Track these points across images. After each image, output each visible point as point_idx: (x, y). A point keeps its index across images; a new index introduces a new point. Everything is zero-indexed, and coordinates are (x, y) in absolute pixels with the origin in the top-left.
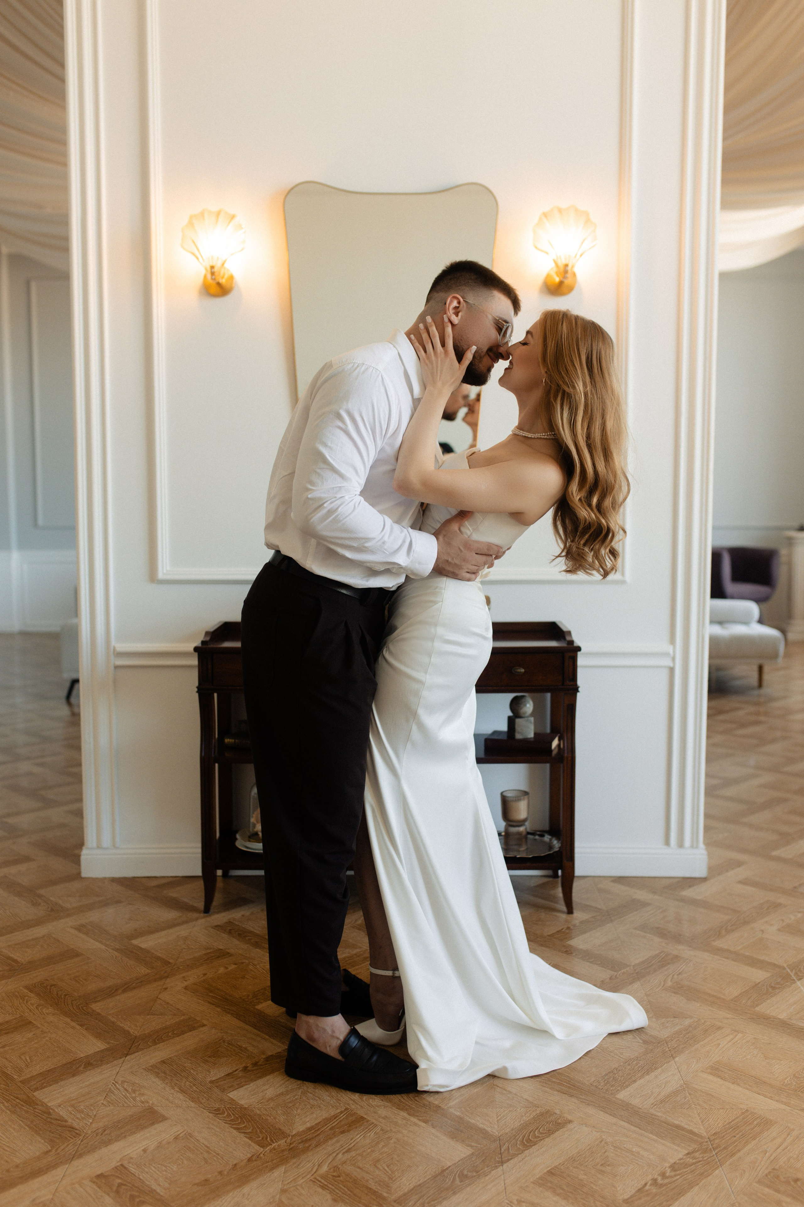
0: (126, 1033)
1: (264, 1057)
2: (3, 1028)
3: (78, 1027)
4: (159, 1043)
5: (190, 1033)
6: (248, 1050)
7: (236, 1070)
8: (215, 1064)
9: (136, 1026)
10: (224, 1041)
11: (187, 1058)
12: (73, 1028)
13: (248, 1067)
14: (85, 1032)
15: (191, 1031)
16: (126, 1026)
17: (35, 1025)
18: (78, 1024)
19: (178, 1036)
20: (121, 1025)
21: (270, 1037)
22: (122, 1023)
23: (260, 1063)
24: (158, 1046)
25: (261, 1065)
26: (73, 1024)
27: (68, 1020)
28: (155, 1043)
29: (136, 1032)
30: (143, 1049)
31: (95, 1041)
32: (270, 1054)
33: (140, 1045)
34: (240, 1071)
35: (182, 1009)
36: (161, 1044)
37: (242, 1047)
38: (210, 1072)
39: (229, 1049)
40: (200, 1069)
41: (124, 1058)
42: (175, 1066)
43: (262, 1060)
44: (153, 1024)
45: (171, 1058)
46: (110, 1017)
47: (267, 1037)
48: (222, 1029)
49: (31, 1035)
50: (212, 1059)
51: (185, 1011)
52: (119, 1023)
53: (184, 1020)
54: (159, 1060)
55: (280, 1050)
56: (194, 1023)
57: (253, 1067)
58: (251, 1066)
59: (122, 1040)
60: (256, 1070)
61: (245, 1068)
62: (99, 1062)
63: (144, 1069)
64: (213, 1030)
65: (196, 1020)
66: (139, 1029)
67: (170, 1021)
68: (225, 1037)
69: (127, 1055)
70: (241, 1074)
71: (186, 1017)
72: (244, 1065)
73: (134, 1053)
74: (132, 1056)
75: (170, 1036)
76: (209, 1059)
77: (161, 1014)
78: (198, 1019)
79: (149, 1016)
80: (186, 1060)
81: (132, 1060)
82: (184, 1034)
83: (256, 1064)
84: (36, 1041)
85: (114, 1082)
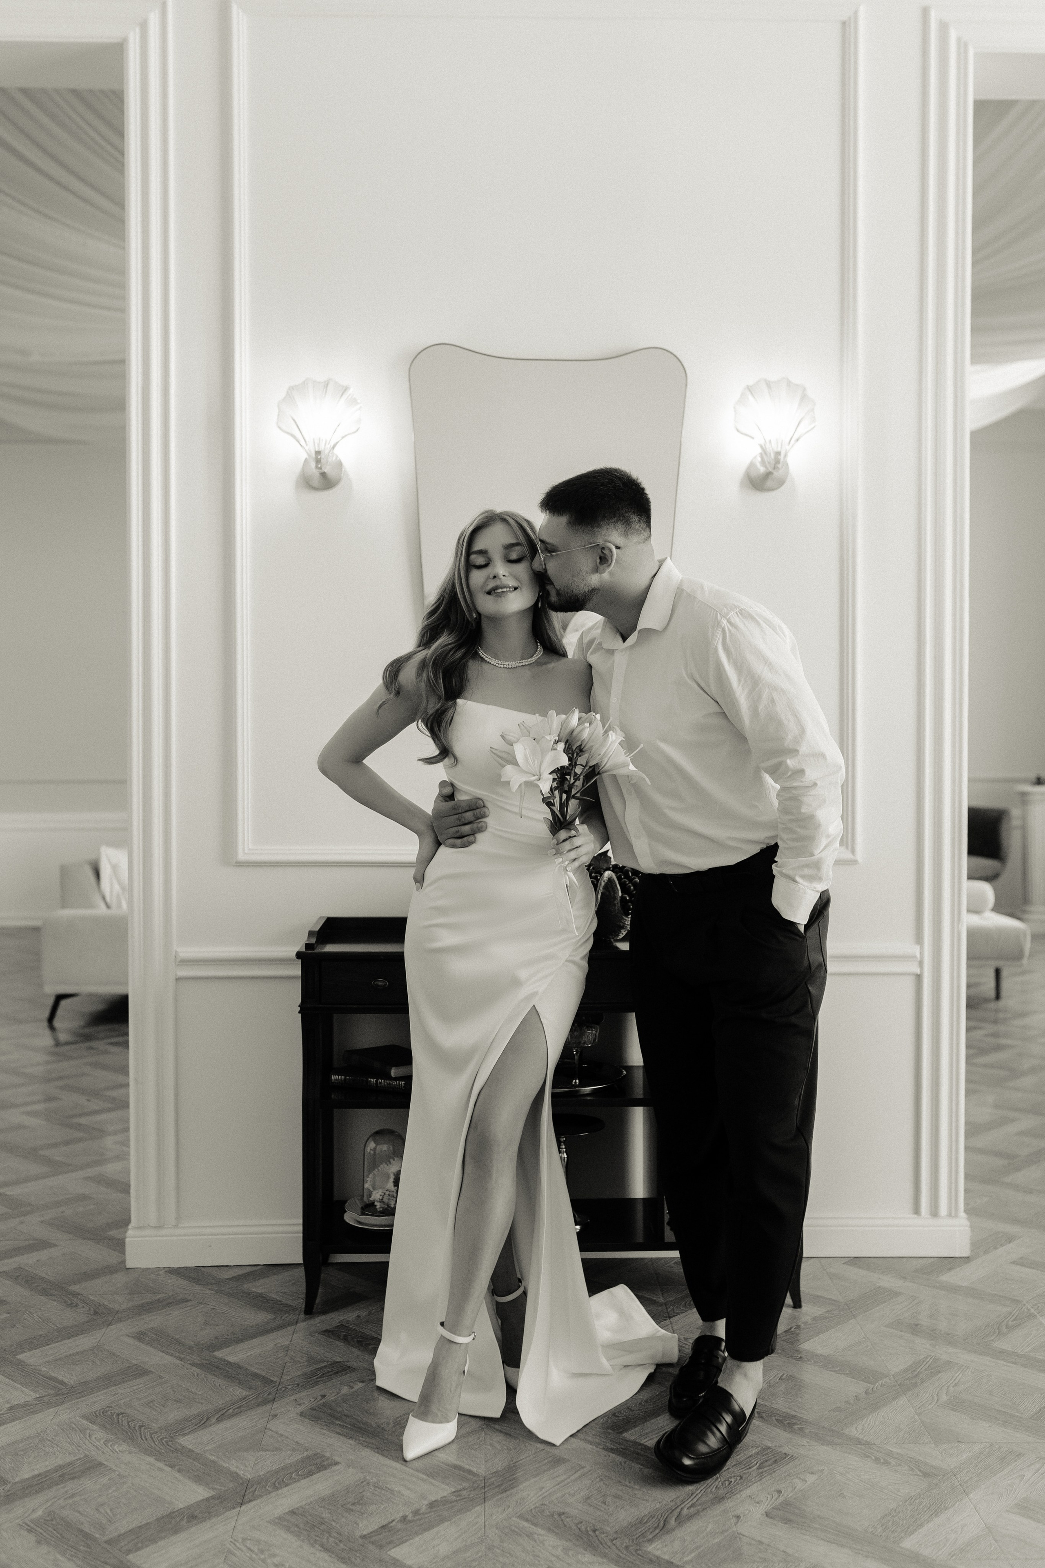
0: (235, 1476)
1: (426, 1502)
2: (65, 1471)
3: (168, 1469)
4: (282, 1488)
5: (320, 1474)
6: (403, 1495)
7: (391, 1522)
8: (362, 1513)
9: (246, 1466)
10: (368, 1484)
11: (324, 1507)
12: (160, 1469)
13: (406, 1516)
14: (178, 1475)
15: (320, 1471)
16: (233, 1465)
17: (107, 1466)
18: (166, 1465)
19: (305, 1478)
20: (224, 1465)
22: (224, 1461)
23: (421, 1512)
24: (280, 1491)
25: (423, 1514)
26: (160, 1465)
27: (151, 1460)
28: (276, 1488)
29: (247, 1474)
30: (261, 1496)
31: (194, 1486)
32: (433, 1499)
33: (255, 1490)
34: (397, 1522)
35: (302, 1442)
36: (284, 1489)
37: (393, 1491)
38: (358, 1524)
39: (376, 1492)
40: (344, 1520)
41: (238, 1509)
42: (310, 1518)
43: (424, 1507)
44: (269, 1463)
45: (301, 1507)
46: (207, 1455)
47: (425, 1477)
48: (362, 1468)
49: (105, 1480)
50: (358, 1507)
51: (306, 1445)
52: (221, 1462)
53: (308, 1457)
54: (287, 1511)
55: (445, 1494)
56: (323, 1461)
57: (414, 1516)
58: (411, 1515)
59: (231, 1485)
60: (420, 1520)
61: (404, 1518)
62: (206, 1515)
63: (268, 1522)
64: (351, 1469)
65: (324, 1456)
66: (250, 1469)
67: (290, 1458)
68: (368, 1478)
69: (241, 1504)
70: (399, 1526)
71: (310, 1453)
72: (401, 1514)
73: (250, 1501)
74: (249, 1506)
75: (294, 1478)
76: (353, 1507)
77: (277, 1449)
78: (328, 1455)
79: (261, 1453)
80: (322, 1509)
81: (250, 1510)
82: (312, 1475)
83: (416, 1512)
84: (114, 1488)
85: (232, 1540)
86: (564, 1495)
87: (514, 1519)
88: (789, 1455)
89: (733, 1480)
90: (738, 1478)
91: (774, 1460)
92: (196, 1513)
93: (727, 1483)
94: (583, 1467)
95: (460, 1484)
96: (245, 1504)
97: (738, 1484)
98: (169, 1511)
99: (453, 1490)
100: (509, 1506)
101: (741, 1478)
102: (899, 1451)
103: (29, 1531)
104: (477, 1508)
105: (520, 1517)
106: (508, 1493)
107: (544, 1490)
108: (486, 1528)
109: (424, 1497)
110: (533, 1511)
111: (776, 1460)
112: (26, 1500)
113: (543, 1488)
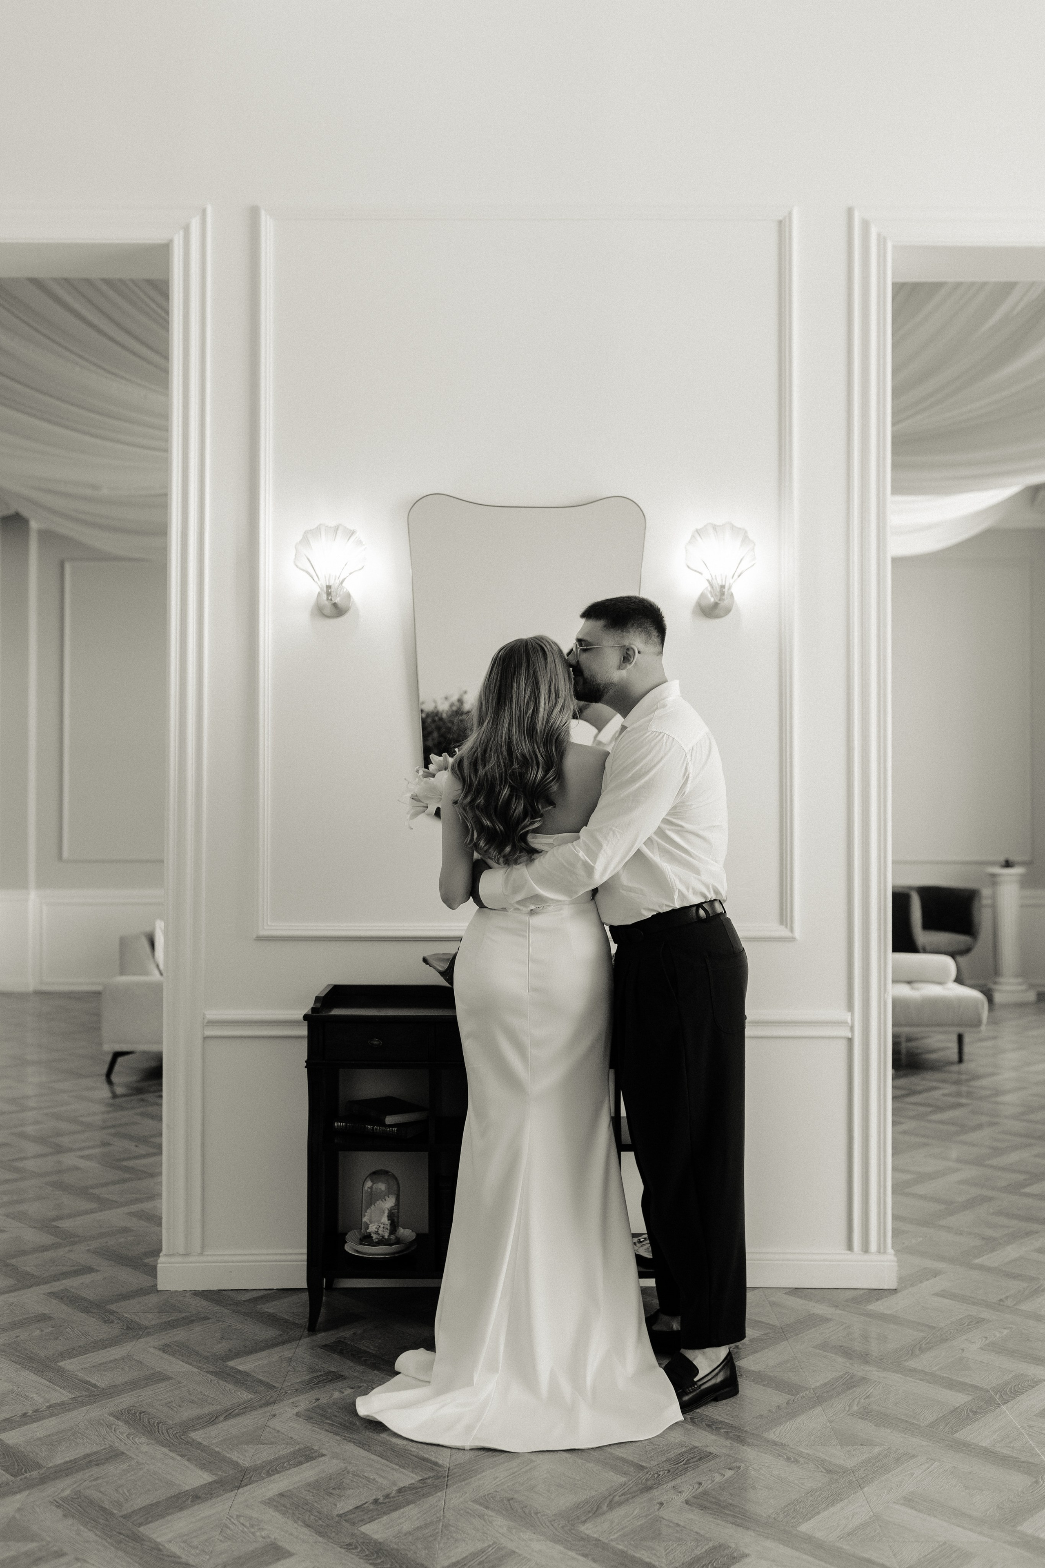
0: (235, 1464)
1: (396, 1488)
2: (92, 1459)
3: (179, 1458)
4: (274, 1475)
5: (309, 1464)
6: (377, 1482)
7: (365, 1504)
8: (340, 1497)
9: (246, 1457)
10: (348, 1472)
11: (309, 1491)
12: (173, 1458)
13: (378, 1499)
14: (186, 1463)
15: (308, 1461)
16: (235, 1456)
17: (128, 1455)
18: (178, 1455)
19: (295, 1467)
20: (227, 1455)
21: (400, 1466)
22: (228, 1453)
23: (391, 1496)
24: (273, 1477)
25: (394, 1497)
26: (173, 1454)
27: (166, 1450)
28: (269, 1475)
29: (246, 1463)
30: (256, 1481)
31: (200, 1472)
32: (402, 1485)
33: (252, 1477)
34: (370, 1503)
35: (295, 1437)
36: (276, 1475)
37: (369, 1478)
38: (336, 1505)
39: (355, 1480)
40: (325, 1501)
41: (236, 1491)
42: (295, 1499)
43: (394, 1492)
44: (265, 1454)
45: (289, 1491)
46: (213, 1447)
47: (397, 1467)
48: (344, 1460)
49: (125, 1466)
50: (337, 1492)
51: (299, 1440)
52: (225, 1453)
53: (299, 1450)
54: (277, 1493)
55: (413, 1481)
56: (312, 1453)
57: (385, 1499)
58: (382, 1498)
59: (231, 1472)
60: (389, 1502)
61: (376, 1501)
62: (208, 1495)
63: (260, 1502)
64: (335, 1460)
65: (313, 1449)
66: (249, 1459)
67: (283, 1450)
68: (349, 1468)
69: (239, 1487)
70: (372, 1507)
71: (302, 1446)
72: (374, 1497)
73: (246, 1485)
74: (245, 1488)
75: (286, 1467)
76: (334, 1492)
77: (272, 1443)
78: (316, 1448)
79: (259, 1446)
80: (307, 1492)
81: (246, 1494)
82: (301, 1465)
83: (387, 1496)
84: (133, 1473)
85: (228, 1516)
86: (514, 1484)
87: (469, 1503)
88: (712, 1453)
89: (661, 1473)
90: (666, 1472)
91: (699, 1457)
92: (200, 1494)
93: (656, 1475)
94: (534, 1462)
95: (426, 1474)
96: (242, 1487)
97: (665, 1477)
98: (177, 1491)
99: (420, 1478)
100: (466, 1493)
101: (669, 1471)
102: (807, 1452)
103: (58, 1507)
104: (439, 1494)
105: (475, 1501)
106: (467, 1481)
107: (498, 1480)
108: (445, 1509)
109: (394, 1484)
110: (486, 1497)
111: (701, 1458)
112: (58, 1481)
113: (497, 1478)
